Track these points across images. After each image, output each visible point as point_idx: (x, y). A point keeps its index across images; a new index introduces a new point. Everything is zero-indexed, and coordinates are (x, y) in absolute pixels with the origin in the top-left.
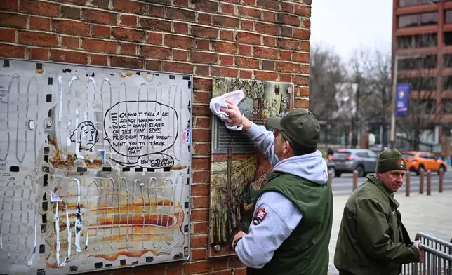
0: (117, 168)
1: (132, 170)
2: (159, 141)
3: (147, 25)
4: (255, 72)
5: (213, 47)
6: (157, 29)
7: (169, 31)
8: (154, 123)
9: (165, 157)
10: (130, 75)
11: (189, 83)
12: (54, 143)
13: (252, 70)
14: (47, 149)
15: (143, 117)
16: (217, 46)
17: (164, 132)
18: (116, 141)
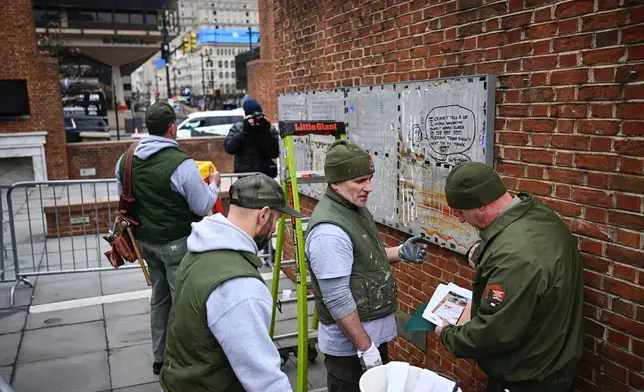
0: (433, 162)
1: (442, 165)
2: (460, 142)
3: (464, 32)
4: (584, 54)
5: (527, 35)
6: (472, 34)
7: (481, 32)
8: (457, 125)
9: (464, 157)
10: (440, 84)
11: (485, 83)
12: (401, 139)
13: (577, 52)
14: (399, 144)
15: (450, 120)
16: (531, 32)
17: (464, 134)
18: (432, 141)
